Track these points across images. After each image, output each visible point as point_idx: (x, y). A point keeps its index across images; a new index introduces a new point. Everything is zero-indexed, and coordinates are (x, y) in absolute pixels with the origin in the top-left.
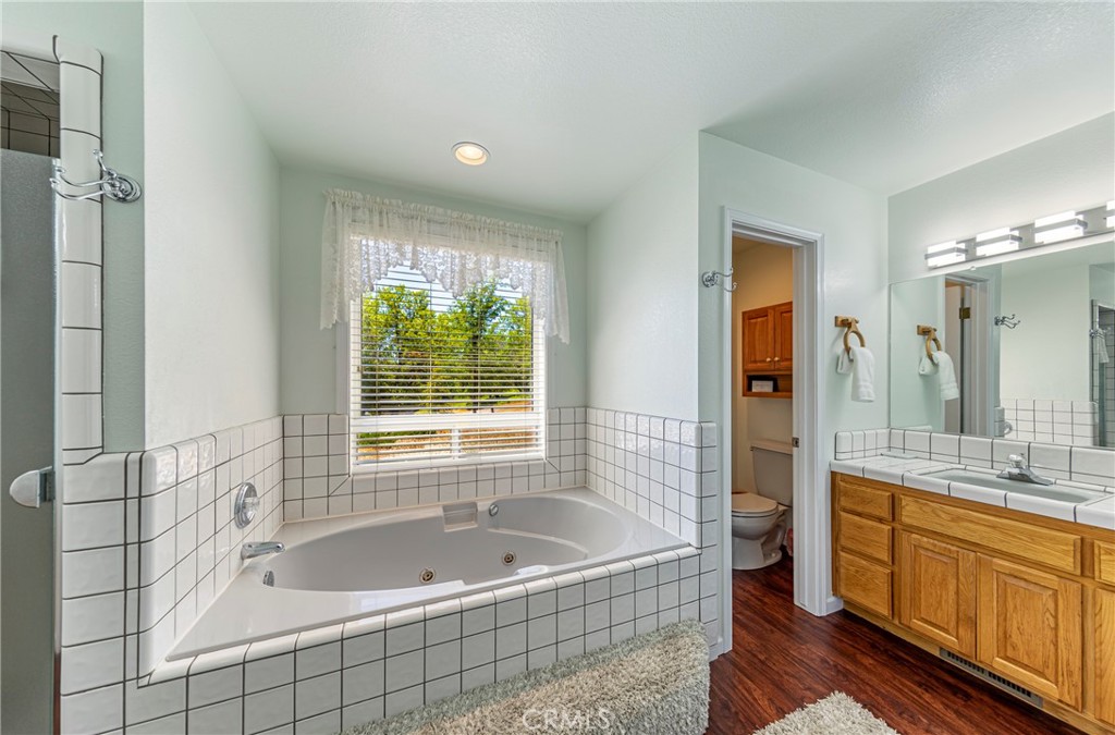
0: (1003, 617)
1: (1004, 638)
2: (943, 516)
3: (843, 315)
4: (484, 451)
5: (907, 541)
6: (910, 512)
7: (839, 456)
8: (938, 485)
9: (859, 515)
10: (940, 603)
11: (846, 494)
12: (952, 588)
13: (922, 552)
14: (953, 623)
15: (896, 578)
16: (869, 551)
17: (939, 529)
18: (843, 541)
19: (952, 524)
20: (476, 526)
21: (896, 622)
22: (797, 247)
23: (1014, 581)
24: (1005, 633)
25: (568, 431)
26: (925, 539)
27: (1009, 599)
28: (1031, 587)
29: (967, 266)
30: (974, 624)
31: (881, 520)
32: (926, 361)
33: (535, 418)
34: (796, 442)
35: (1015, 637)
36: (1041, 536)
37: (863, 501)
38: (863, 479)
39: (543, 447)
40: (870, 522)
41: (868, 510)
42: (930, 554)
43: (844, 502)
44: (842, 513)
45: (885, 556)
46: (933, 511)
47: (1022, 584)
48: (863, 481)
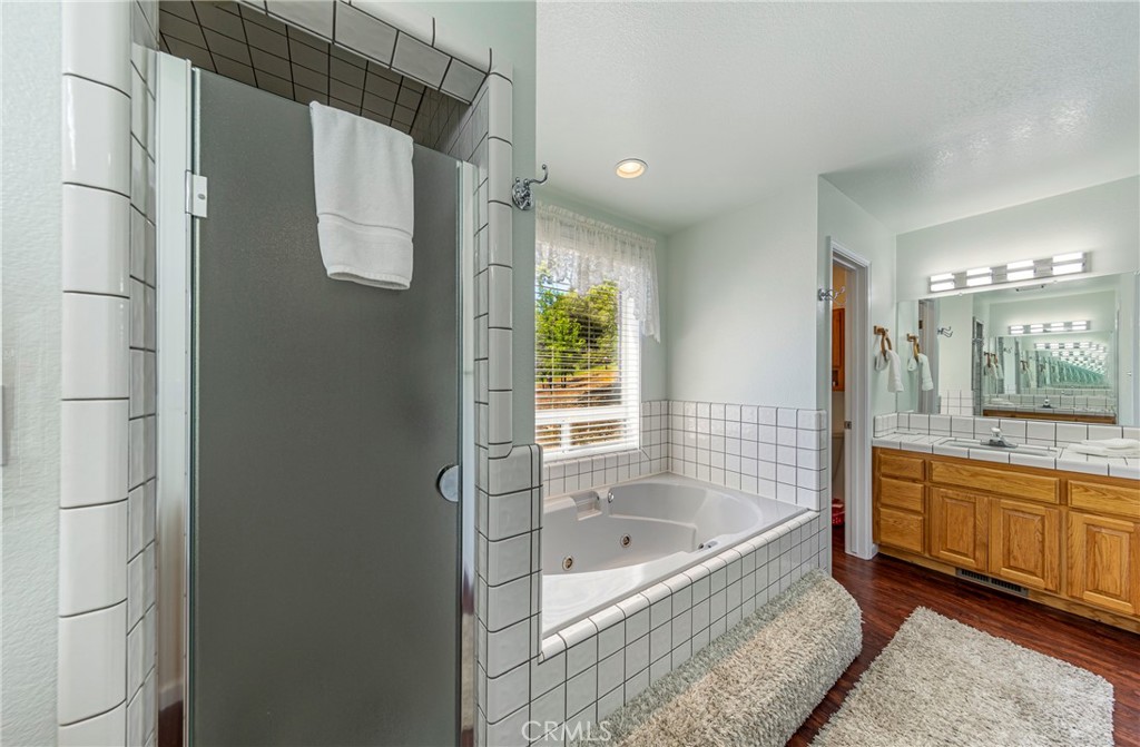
0: (1008, 539)
1: (1008, 553)
2: (965, 473)
3: (880, 326)
4: (596, 443)
5: (937, 493)
6: (939, 472)
7: (877, 435)
8: (961, 452)
9: (896, 478)
10: (962, 536)
11: (886, 463)
12: (971, 524)
13: (948, 500)
14: (971, 549)
15: (927, 523)
16: (905, 505)
17: (961, 483)
18: (885, 500)
19: (971, 479)
20: (600, 513)
21: (927, 555)
22: (850, 271)
23: (1016, 514)
24: (1009, 550)
25: (656, 423)
26: (950, 491)
27: (1012, 526)
28: (1027, 516)
29: (957, 293)
30: (987, 547)
31: (914, 480)
32: (913, 361)
33: (629, 411)
34: (849, 425)
35: (1016, 552)
36: (1034, 481)
37: (901, 468)
38: (900, 451)
39: (637, 438)
40: (906, 483)
41: (905, 474)
42: (954, 501)
43: (884, 469)
44: (883, 479)
45: (919, 507)
46: (957, 471)
47: (1021, 515)
48: (900, 452)
